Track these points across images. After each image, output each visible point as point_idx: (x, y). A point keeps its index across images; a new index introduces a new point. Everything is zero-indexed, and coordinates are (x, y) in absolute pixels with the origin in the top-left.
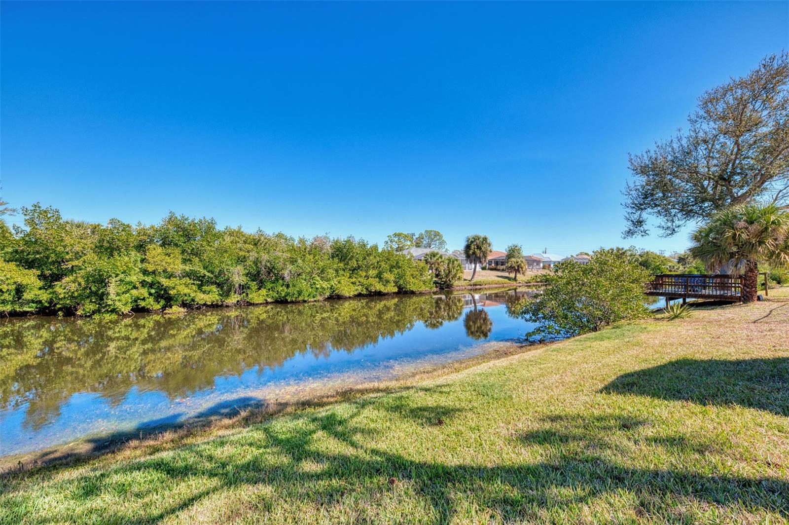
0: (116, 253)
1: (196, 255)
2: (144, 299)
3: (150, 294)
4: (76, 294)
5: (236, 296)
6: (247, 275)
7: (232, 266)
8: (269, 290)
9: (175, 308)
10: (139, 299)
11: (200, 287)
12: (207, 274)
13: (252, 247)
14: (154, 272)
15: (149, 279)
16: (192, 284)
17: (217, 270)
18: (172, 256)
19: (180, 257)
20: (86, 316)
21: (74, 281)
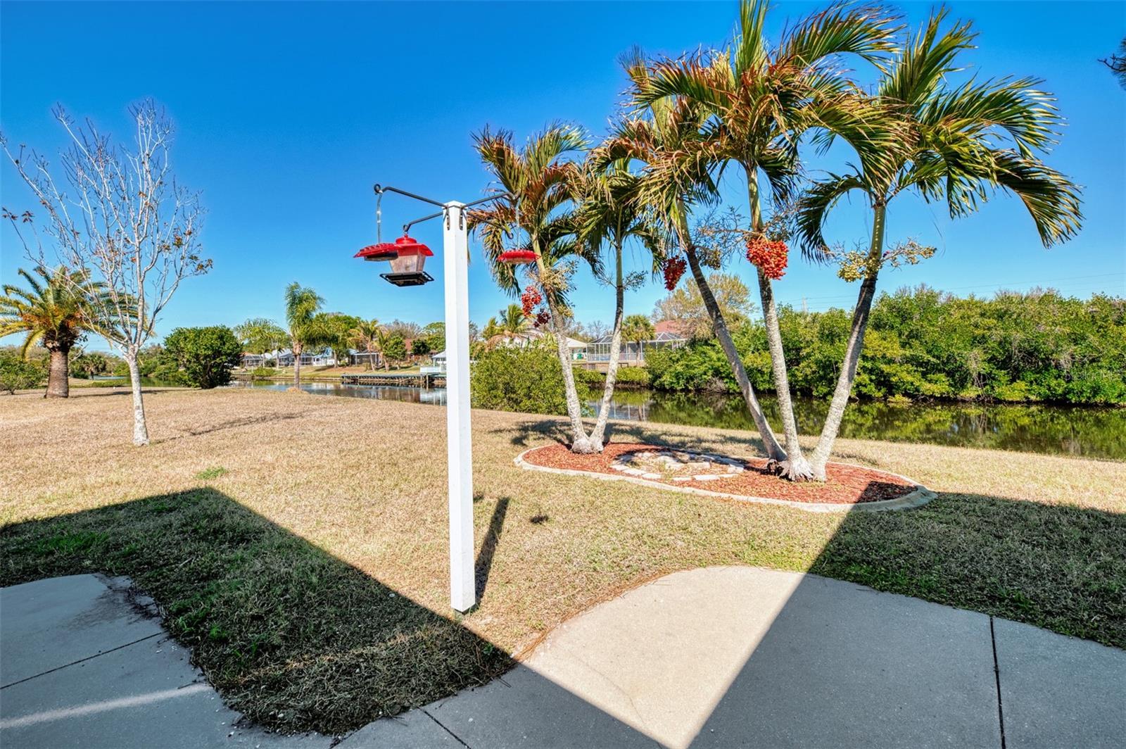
0: (837, 340)
1: (917, 337)
2: (865, 386)
3: (871, 380)
4: (809, 378)
5: (974, 388)
6: (989, 361)
7: (965, 350)
8: (1031, 382)
9: (898, 397)
10: (861, 385)
11: (924, 375)
12: (933, 360)
13: (995, 321)
14: (873, 359)
15: (869, 365)
16: (915, 371)
17: (945, 355)
18: (889, 340)
19: (898, 340)
20: (820, 398)
21: (808, 366)
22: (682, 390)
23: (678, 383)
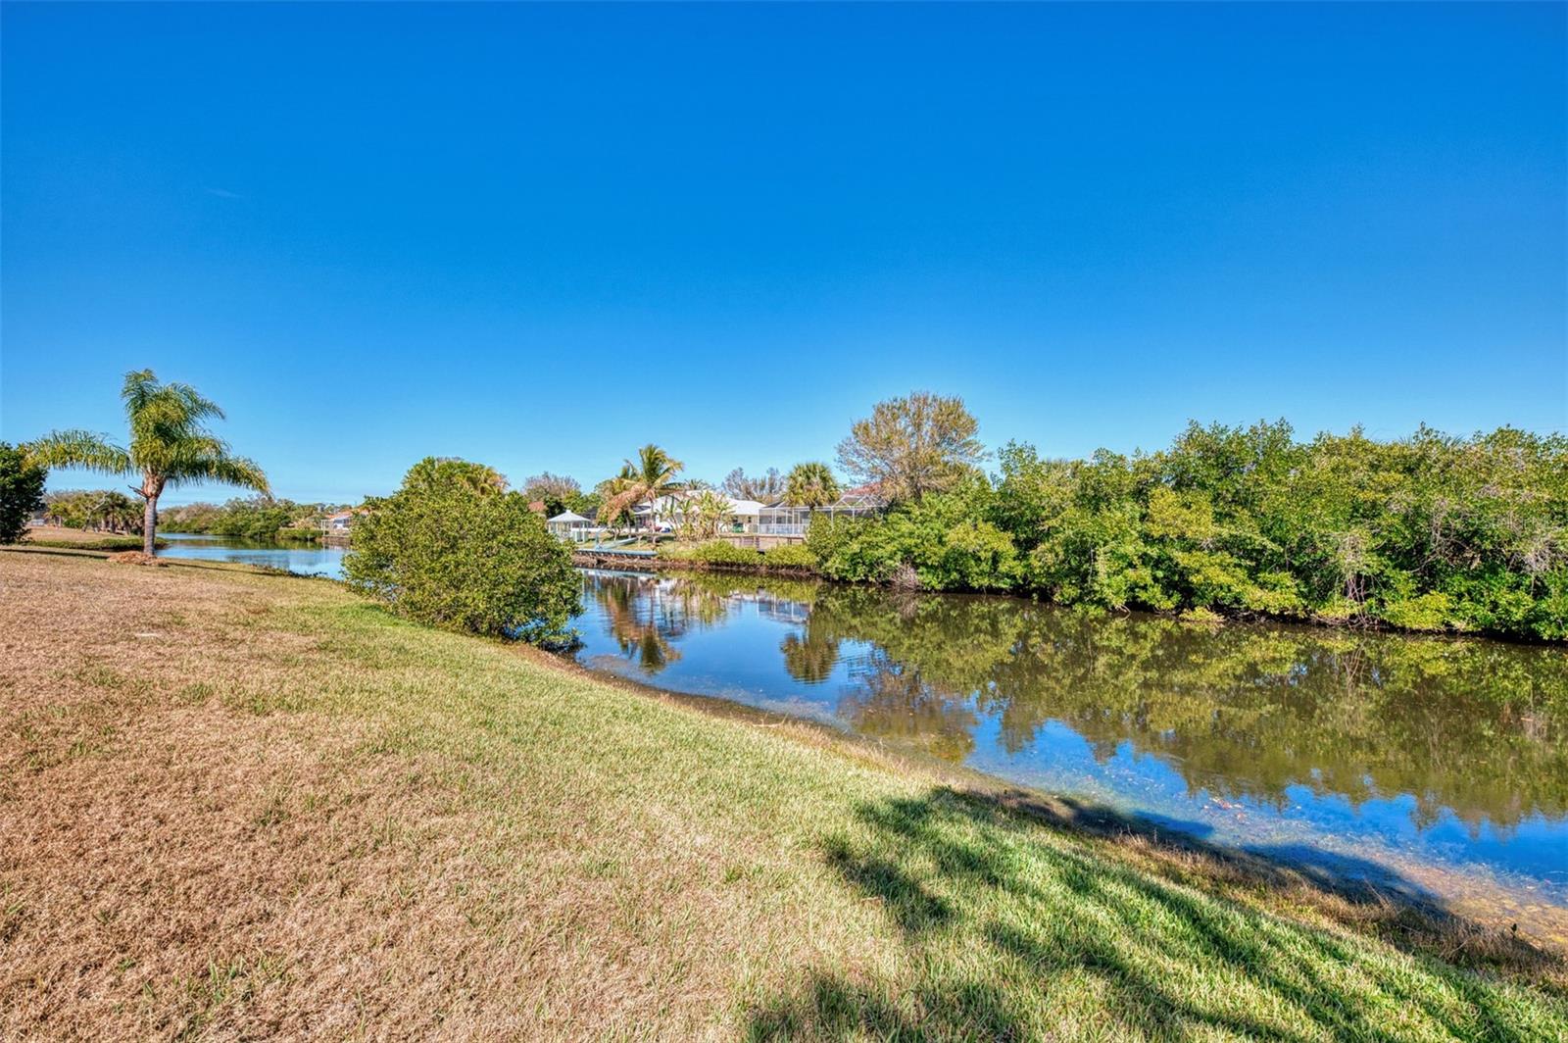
0: (1103, 505)
1: (1244, 503)
2: (1145, 588)
3: (1156, 579)
4: (1053, 570)
5: (1348, 601)
6: (1381, 551)
7: (1336, 528)
8: (1460, 596)
9: (1200, 612)
10: (1137, 586)
11: (1253, 573)
12: (1270, 545)
13: (1401, 477)
14: (1161, 540)
15: (1154, 552)
16: (1236, 565)
17: (1294, 538)
18: (1194, 507)
19: (1211, 509)
20: (1065, 606)
21: (1051, 550)
22: (860, 583)
23: (855, 571)
